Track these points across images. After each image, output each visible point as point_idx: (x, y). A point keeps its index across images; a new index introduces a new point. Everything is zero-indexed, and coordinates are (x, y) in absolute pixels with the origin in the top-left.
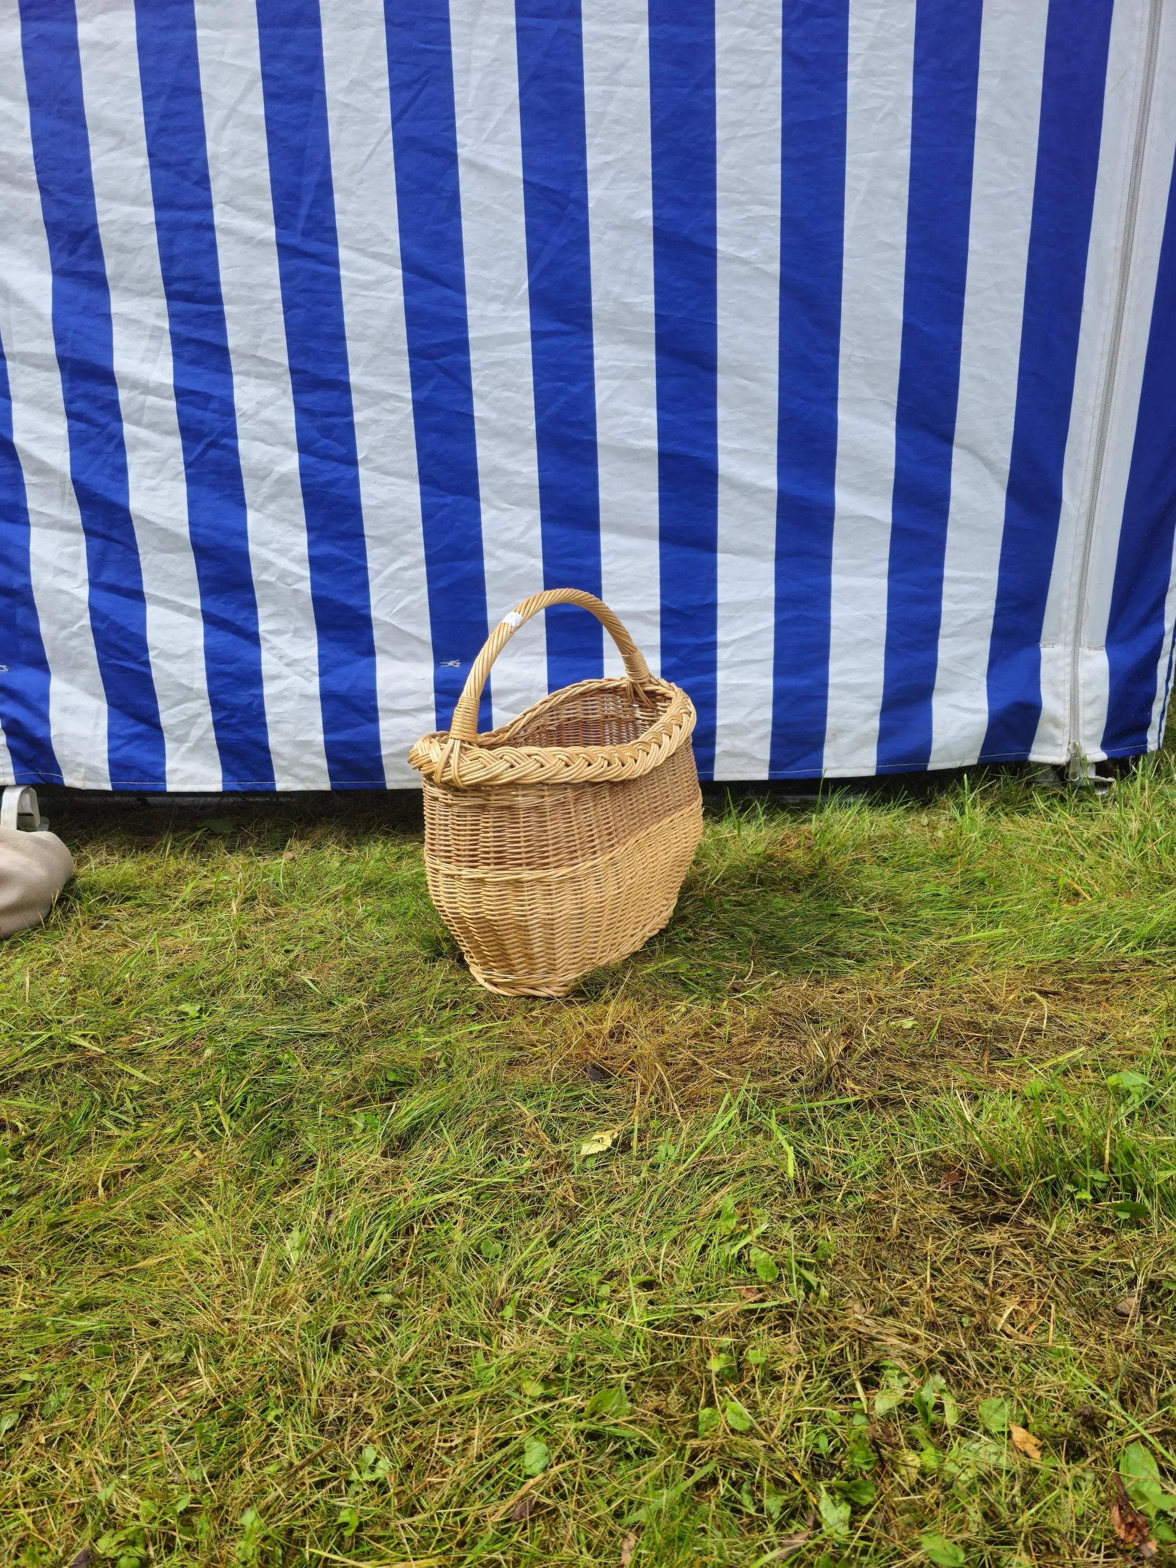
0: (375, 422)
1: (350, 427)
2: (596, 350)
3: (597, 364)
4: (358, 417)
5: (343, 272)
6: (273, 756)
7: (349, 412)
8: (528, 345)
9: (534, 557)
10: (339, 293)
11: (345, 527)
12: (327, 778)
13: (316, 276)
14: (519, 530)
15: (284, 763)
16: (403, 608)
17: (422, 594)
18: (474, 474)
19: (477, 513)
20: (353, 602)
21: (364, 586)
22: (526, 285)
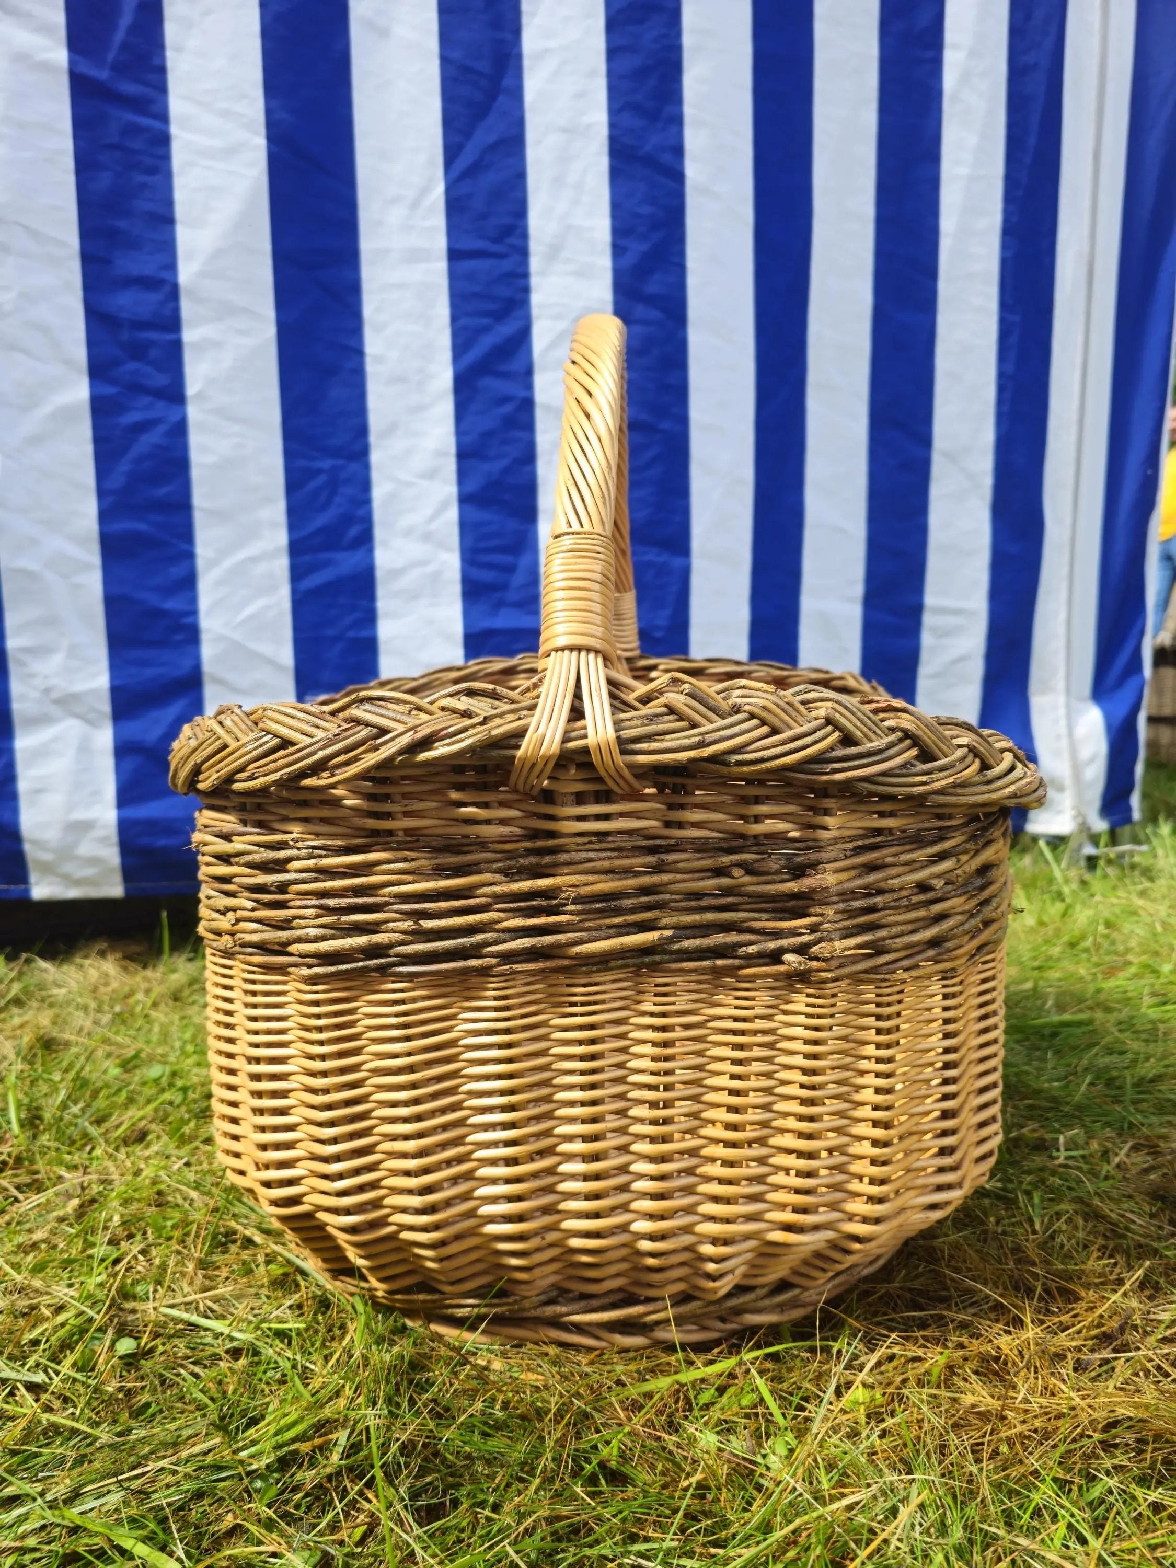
0: (217, 345)
1: (175, 350)
2: (534, 281)
3: (536, 299)
4: (189, 335)
5: (174, 130)
6: (27, 847)
7: (173, 323)
8: (441, 266)
9: (449, 550)
10: (166, 157)
11: (162, 492)
12: (118, 878)
13: (133, 130)
14: (429, 512)
15: (47, 857)
16: (251, 617)
17: (283, 596)
18: (362, 431)
19: (366, 486)
20: (171, 604)
21: (189, 582)
22: (439, 189)
